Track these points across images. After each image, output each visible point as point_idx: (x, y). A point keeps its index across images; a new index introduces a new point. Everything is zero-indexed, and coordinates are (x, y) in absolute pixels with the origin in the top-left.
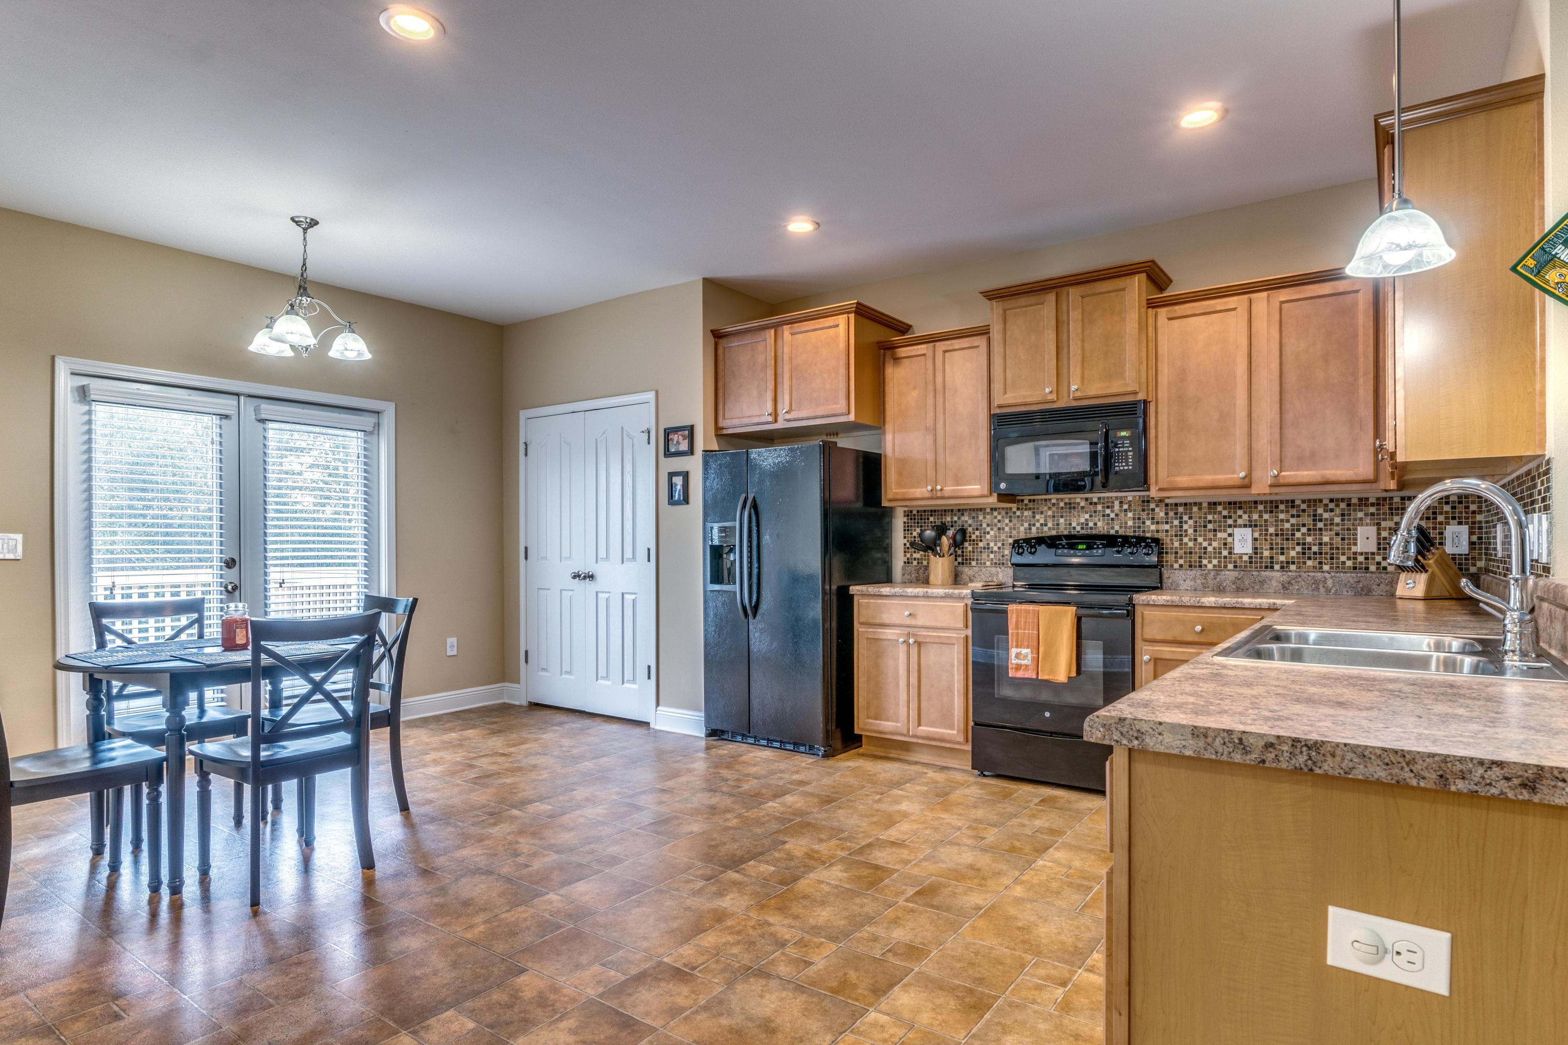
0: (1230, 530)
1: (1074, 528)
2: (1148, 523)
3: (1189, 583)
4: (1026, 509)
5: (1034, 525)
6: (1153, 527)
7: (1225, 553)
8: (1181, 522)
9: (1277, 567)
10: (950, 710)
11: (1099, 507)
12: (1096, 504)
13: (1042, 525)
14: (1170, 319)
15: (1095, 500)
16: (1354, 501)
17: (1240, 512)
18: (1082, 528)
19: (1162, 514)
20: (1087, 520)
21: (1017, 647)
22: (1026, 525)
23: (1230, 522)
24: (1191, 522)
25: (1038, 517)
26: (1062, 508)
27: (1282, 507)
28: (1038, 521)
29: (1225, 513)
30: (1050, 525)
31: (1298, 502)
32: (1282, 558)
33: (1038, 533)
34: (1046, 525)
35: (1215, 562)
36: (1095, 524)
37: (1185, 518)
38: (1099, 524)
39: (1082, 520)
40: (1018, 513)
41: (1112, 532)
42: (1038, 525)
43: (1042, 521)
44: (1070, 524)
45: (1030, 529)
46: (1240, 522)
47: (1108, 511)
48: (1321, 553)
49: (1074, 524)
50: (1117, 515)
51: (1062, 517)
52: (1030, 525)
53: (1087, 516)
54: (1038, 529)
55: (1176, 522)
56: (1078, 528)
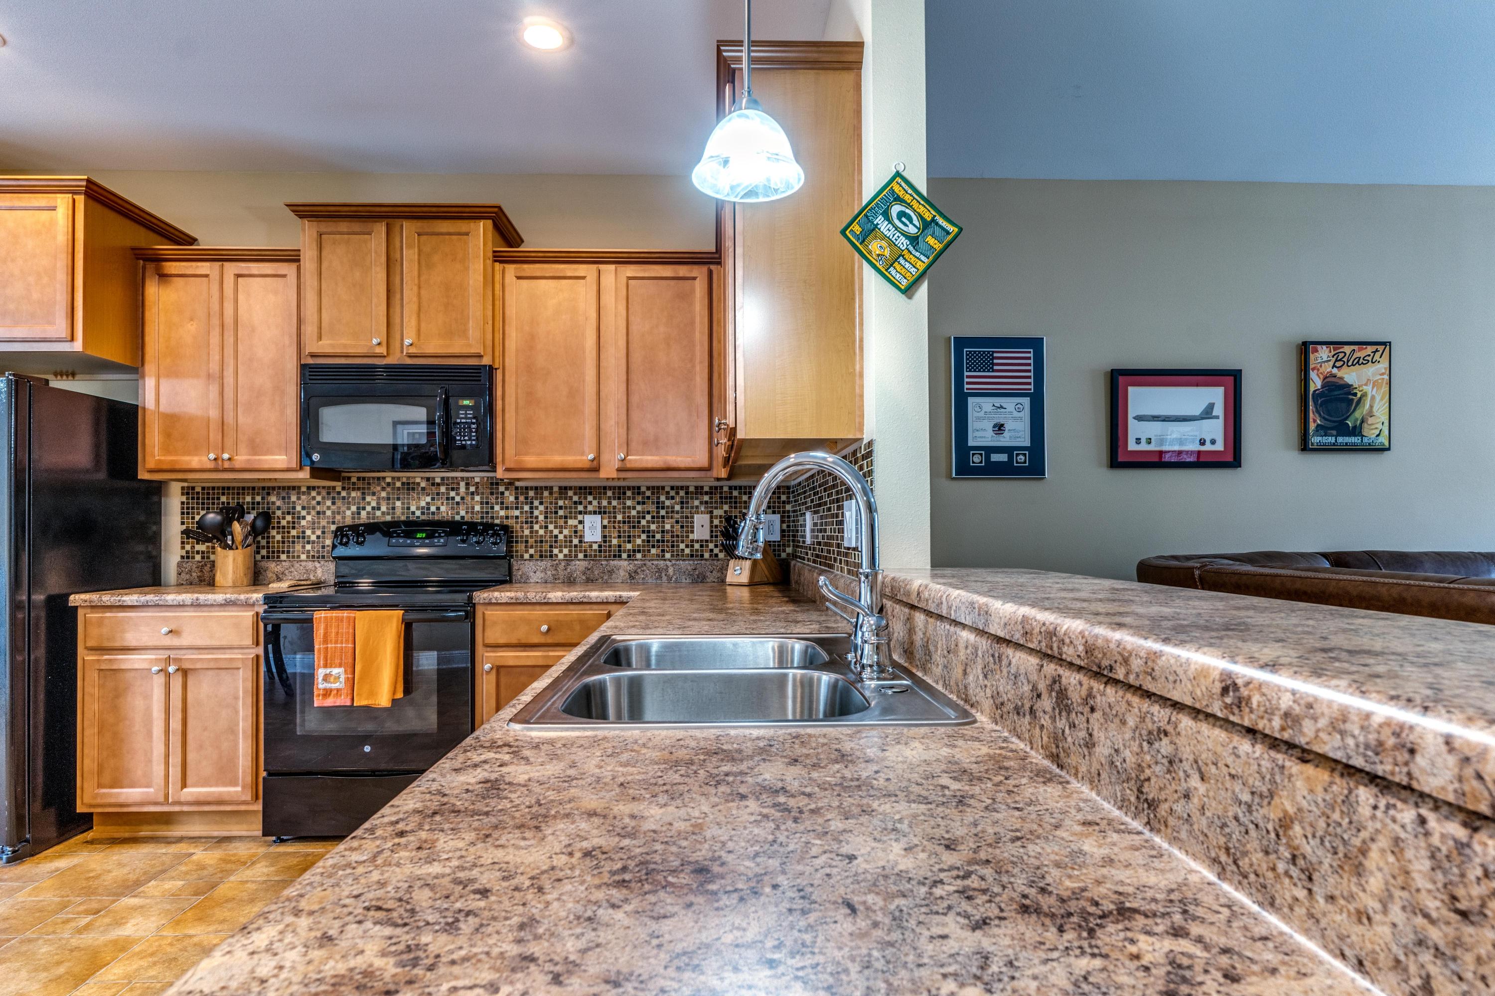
0: (580, 517)
1: (413, 513)
2: (497, 508)
3: (540, 575)
4: (354, 489)
5: (364, 509)
6: (502, 513)
7: (576, 541)
8: (531, 508)
9: (624, 556)
10: (232, 760)
11: (443, 489)
12: (438, 484)
13: (373, 508)
14: (519, 278)
15: (438, 480)
16: (692, 489)
17: (590, 498)
18: (423, 513)
19: (512, 499)
20: (428, 503)
21: (325, 666)
22: (354, 508)
23: (580, 508)
24: (541, 508)
25: (368, 498)
26: (399, 489)
27: (629, 493)
28: (369, 503)
29: (576, 498)
30: (384, 508)
31: (643, 489)
32: (629, 546)
33: (368, 518)
34: (379, 509)
35: (566, 551)
36: (438, 509)
37: (536, 503)
38: (443, 508)
39: (423, 504)
40: (344, 494)
41: (457, 518)
42: (369, 508)
43: (374, 504)
44: (408, 508)
45: (359, 513)
46: (590, 508)
47: (452, 494)
48: (663, 541)
49: (413, 508)
50: (462, 498)
51: (398, 499)
52: (358, 508)
53: (428, 499)
54: (368, 513)
55: (527, 508)
56: (418, 513)
